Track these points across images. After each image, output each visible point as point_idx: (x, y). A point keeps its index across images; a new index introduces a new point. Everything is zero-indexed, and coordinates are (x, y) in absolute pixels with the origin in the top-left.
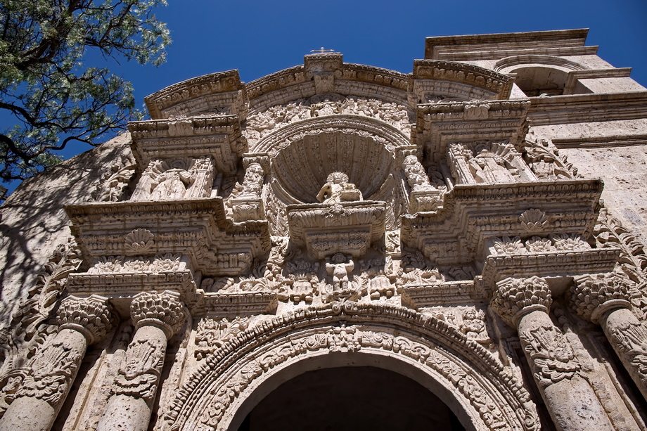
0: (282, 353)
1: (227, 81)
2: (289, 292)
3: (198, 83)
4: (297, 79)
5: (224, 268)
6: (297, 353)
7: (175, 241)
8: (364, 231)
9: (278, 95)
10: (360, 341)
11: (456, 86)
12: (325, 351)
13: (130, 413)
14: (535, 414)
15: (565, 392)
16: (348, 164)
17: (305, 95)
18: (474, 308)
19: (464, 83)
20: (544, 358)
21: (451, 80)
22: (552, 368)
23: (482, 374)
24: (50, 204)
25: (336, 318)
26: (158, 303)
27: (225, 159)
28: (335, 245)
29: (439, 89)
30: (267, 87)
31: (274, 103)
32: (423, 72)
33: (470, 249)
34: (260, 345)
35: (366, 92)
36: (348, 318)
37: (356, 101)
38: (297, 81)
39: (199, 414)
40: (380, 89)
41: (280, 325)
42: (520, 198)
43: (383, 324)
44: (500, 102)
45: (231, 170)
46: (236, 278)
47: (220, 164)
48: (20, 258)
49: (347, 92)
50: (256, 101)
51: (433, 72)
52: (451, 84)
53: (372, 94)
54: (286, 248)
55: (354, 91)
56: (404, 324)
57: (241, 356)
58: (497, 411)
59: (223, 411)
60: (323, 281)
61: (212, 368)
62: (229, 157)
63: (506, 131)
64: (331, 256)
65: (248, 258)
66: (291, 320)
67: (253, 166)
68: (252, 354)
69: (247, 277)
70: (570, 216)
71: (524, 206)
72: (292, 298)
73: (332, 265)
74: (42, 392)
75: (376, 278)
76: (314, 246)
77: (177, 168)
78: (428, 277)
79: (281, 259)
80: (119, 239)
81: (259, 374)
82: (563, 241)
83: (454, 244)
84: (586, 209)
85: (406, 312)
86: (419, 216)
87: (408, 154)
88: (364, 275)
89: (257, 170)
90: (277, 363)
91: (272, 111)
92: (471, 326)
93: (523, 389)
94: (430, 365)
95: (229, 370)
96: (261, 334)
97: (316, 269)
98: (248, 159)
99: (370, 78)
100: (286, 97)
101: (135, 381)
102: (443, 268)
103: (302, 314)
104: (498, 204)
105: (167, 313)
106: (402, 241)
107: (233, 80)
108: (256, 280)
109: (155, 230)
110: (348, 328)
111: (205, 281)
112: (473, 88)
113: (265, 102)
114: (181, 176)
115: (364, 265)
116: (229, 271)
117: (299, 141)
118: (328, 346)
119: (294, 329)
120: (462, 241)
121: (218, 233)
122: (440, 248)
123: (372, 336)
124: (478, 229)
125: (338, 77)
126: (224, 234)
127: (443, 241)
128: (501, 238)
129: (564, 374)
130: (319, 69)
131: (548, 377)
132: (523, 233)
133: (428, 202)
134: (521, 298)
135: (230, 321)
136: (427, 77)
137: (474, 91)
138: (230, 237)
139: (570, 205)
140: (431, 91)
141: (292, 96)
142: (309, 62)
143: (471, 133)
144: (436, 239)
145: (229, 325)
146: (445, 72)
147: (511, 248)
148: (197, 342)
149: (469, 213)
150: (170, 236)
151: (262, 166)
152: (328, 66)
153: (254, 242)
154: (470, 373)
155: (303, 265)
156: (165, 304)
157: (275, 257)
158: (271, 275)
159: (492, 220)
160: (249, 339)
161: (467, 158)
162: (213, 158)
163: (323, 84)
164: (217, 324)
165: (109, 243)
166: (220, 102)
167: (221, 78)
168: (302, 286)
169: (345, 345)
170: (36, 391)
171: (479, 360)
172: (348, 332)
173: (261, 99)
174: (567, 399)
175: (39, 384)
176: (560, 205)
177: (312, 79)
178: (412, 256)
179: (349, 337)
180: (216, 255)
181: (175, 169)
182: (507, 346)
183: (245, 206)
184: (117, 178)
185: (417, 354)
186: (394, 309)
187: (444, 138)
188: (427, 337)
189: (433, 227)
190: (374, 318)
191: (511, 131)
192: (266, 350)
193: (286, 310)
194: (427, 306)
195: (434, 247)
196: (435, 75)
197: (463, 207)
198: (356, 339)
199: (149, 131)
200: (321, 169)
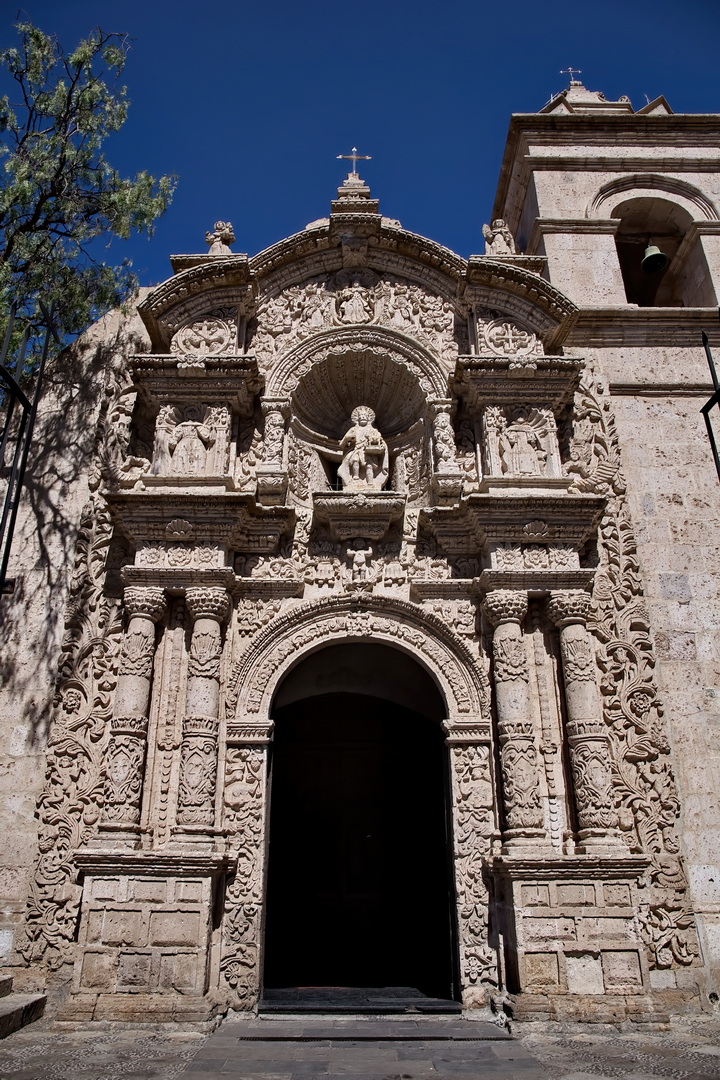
0: (309, 634)
1: (234, 275)
2: (314, 575)
3: (197, 277)
4: (319, 246)
5: (254, 548)
6: (321, 635)
7: (212, 531)
8: (384, 520)
9: (294, 271)
10: (372, 627)
11: (515, 302)
12: (343, 634)
13: (209, 690)
14: (489, 696)
15: (508, 690)
16: (376, 386)
17: (329, 268)
18: (468, 602)
19: (524, 298)
20: (503, 662)
21: (510, 292)
22: (505, 671)
23: (462, 661)
24: (51, 440)
25: (355, 605)
26: (211, 600)
27: (242, 402)
28: (357, 532)
29: (494, 301)
30: (280, 260)
31: (290, 282)
32: (478, 277)
33: (478, 545)
34: (292, 627)
35: (407, 272)
36: (364, 605)
37: (393, 285)
38: (319, 248)
39: (250, 682)
40: (426, 271)
41: (308, 610)
42: (528, 509)
43: (392, 613)
44: (551, 359)
45: (248, 411)
46: (266, 556)
47: (237, 408)
48: (49, 516)
49: (384, 268)
50: (267, 282)
51: (490, 278)
52: (509, 296)
53: (415, 276)
54: (310, 524)
55: (393, 268)
56: (409, 614)
57: (277, 636)
58: (466, 690)
59: (268, 680)
60: (345, 564)
61: (256, 647)
62: (246, 399)
63: (549, 395)
64: (352, 540)
65: (276, 540)
66: (317, 607)
67: (273, 415)
68: (285, 634)
69: (276, 557)
70: (571, 529)
71: (531, 517)
72: (317, 581)
73: (353, 552)
74: (140, 672)
75: (391, 565)
76: (338, 532)
77: (193, 421)
78: (437, 566)
79: (306, 539)
80: (159, 526)
81: (293, 651)
82: (557, 551)
83: (464, 538)
84: (585, 523)
85: (411, 606)
86: (436, 511)
87: (440, 411)
88: (381, 561)
89: (278, 422)
90: (305, 643)
91: (287, 297)
92: (462, 620)
93: (487, 678)
94: (424, 651)
95: (269, 648)
96: (292, 618)
97: (338, 552)
98: (268, 404)
99: (414, 252)
100: (305, 273)
101: (207, 667)
102: (452, 557)
103: (326, 601)
104: (507, 514)
105: (219, 608)
106: (419, 524)
107: (241, 273)
108: (285, 561)
109: (192, 521)
110: (363, 615)
111: (238, 560)
112: (534, 308)
113: (279, 282)
114: (198, 433)
115: (381, 550)
116: (260, 550)
117: (323, 363)
118: (346, 629)
119: (319, 613)
120: (472, 537)
121: (248, 518)
122: (451, 540)
123: (383, 622)
124: (486, 535)
125: (373, 244)
126: (254, 519)
127: (455, 535)
128: (504, 545)
129: (511, 677)
130: (349, 234)
131: (501, 676)
132: (524, 541)
133: (449, 487)
134: (501, 612)
135: (265, 601)
136: (483, 284)
137: (534, 313)
138: (259, 521)
139: (573, 518)
140: (484, 302)
141: (313, 271)
142: (336, 225)
143: (511, 394)
144: (449, 532)
145: (265, 605)
146: (505, 281)
147: (509, 556)
148: (239, 620)
149: (479, 520)
150: (207, 527)
151: (283, 414)
152: (360, 230)
153: (282, 525)
154: (453, 659)
155: (327, 547)
156: (216, 601)
157: (301, 535)
158: (298, 555)
159: (499, 528)
160: (283, 623)
161: (500, 430)
162: (229, 406)
163: (353, 258)
164: (254, 605)
165: (150, 529)
166: (226, 300)
167: (226, 271)
168: (325, 568)
169: (359, 630)
170: (136, 671)
171: (461, 651)
172: (364, 618)
173: (273, 279)
174: (507, 693)
175: (136, 665)
176: (563, 518)
177: (340, 245)
178: (426, 544)
179: (364, 622)
180: (247, 536)
181: (190, 423)
182: (484, 641)
183: (270, 480)
184: (118, 409)
185: (415, 641)
186: (402, 602)
187: (481, 398)
188: (426, 627)
189: (448, 521)
190: (385, 607)
191: (555, 395)
192: (297, 630)
193: (313, 595)
194: (430, 598)
195: (446, 540)
196: (492, 282)
197: (475, 514)
198: (369, 625)
199: (155, 369)
200: (345, 388)
